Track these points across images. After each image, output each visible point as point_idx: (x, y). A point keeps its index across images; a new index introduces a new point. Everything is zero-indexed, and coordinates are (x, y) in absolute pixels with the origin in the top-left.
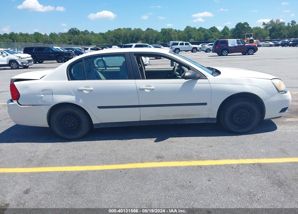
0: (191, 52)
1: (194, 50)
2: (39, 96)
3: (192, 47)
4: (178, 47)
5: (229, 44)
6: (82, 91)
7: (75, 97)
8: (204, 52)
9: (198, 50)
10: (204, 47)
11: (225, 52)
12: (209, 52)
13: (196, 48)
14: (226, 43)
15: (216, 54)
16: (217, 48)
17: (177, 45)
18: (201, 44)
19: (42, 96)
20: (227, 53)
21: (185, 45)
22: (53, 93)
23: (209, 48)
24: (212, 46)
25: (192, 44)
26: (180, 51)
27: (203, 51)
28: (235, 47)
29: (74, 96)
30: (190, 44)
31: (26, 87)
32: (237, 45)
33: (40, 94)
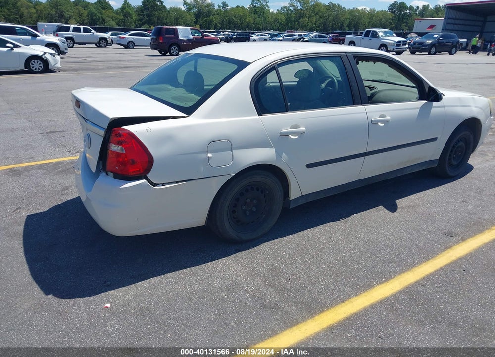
0: (96, 45)
1: (102, 43)
2: (204, 156)
3: (97, 36)
4: (71, 34)
5: (179, 36)
6: (286, 135)
7: (276, 151)
8: (122, 47)
9: (109, 42)
10: (123, 38)
11: (174, 49)
12: (133, 48)
13: (105, 39)
14: (175, 32)
15: (157, 52)
16: (161, 41)
17: (68, 31)
18: (110, 33)
19: (210, 155)
20: (177, 51)
21: (84, 32)
22: (233, 147)
23: (131, 39)
24: (150, 38)
25: (97, 32)
26: (74, 43)
27: (121, 45)
28: (189, 40)
29: (272, 147)
30: (93, 31)
31: (166, 138)
32: (191, 37)
33: (205, 152)
